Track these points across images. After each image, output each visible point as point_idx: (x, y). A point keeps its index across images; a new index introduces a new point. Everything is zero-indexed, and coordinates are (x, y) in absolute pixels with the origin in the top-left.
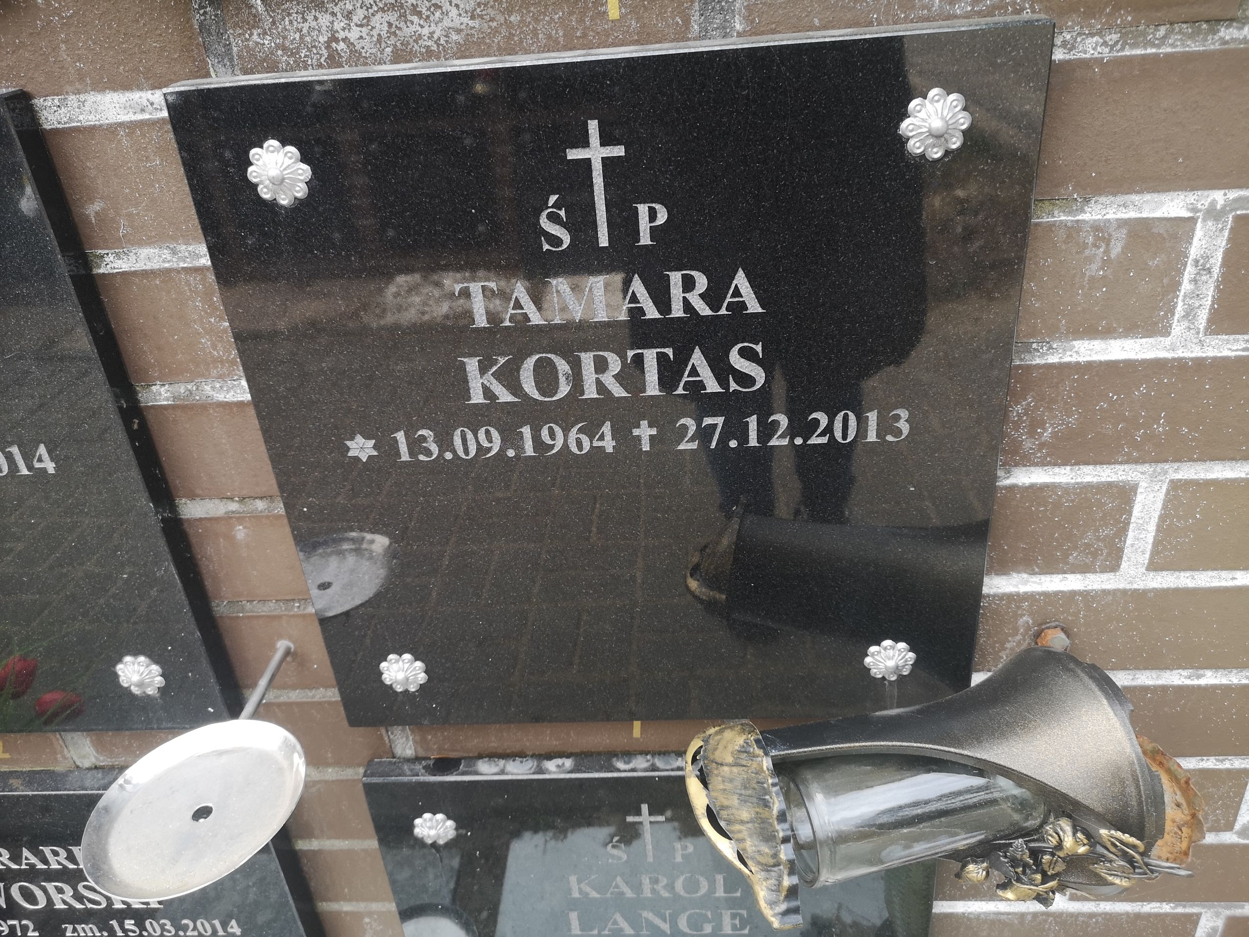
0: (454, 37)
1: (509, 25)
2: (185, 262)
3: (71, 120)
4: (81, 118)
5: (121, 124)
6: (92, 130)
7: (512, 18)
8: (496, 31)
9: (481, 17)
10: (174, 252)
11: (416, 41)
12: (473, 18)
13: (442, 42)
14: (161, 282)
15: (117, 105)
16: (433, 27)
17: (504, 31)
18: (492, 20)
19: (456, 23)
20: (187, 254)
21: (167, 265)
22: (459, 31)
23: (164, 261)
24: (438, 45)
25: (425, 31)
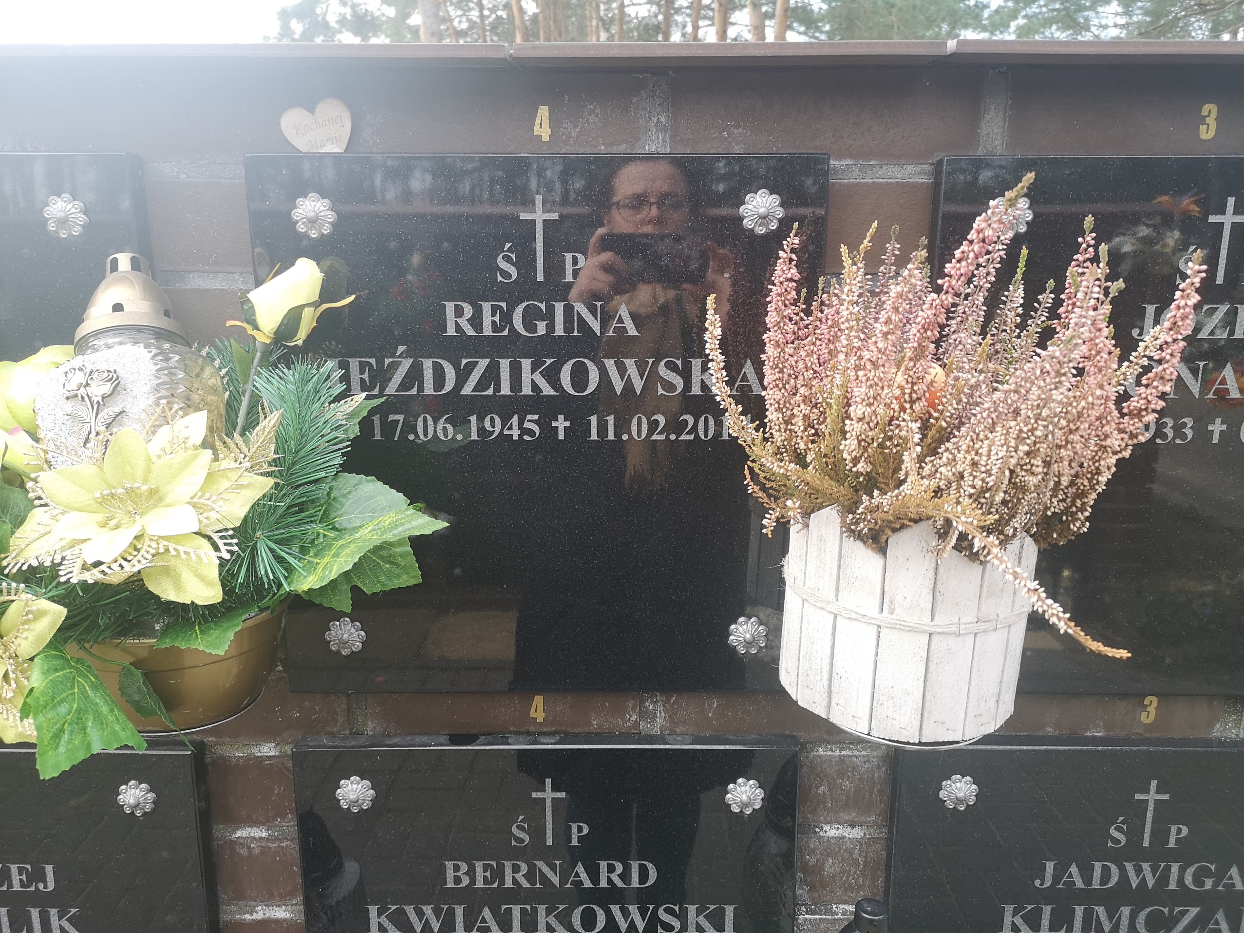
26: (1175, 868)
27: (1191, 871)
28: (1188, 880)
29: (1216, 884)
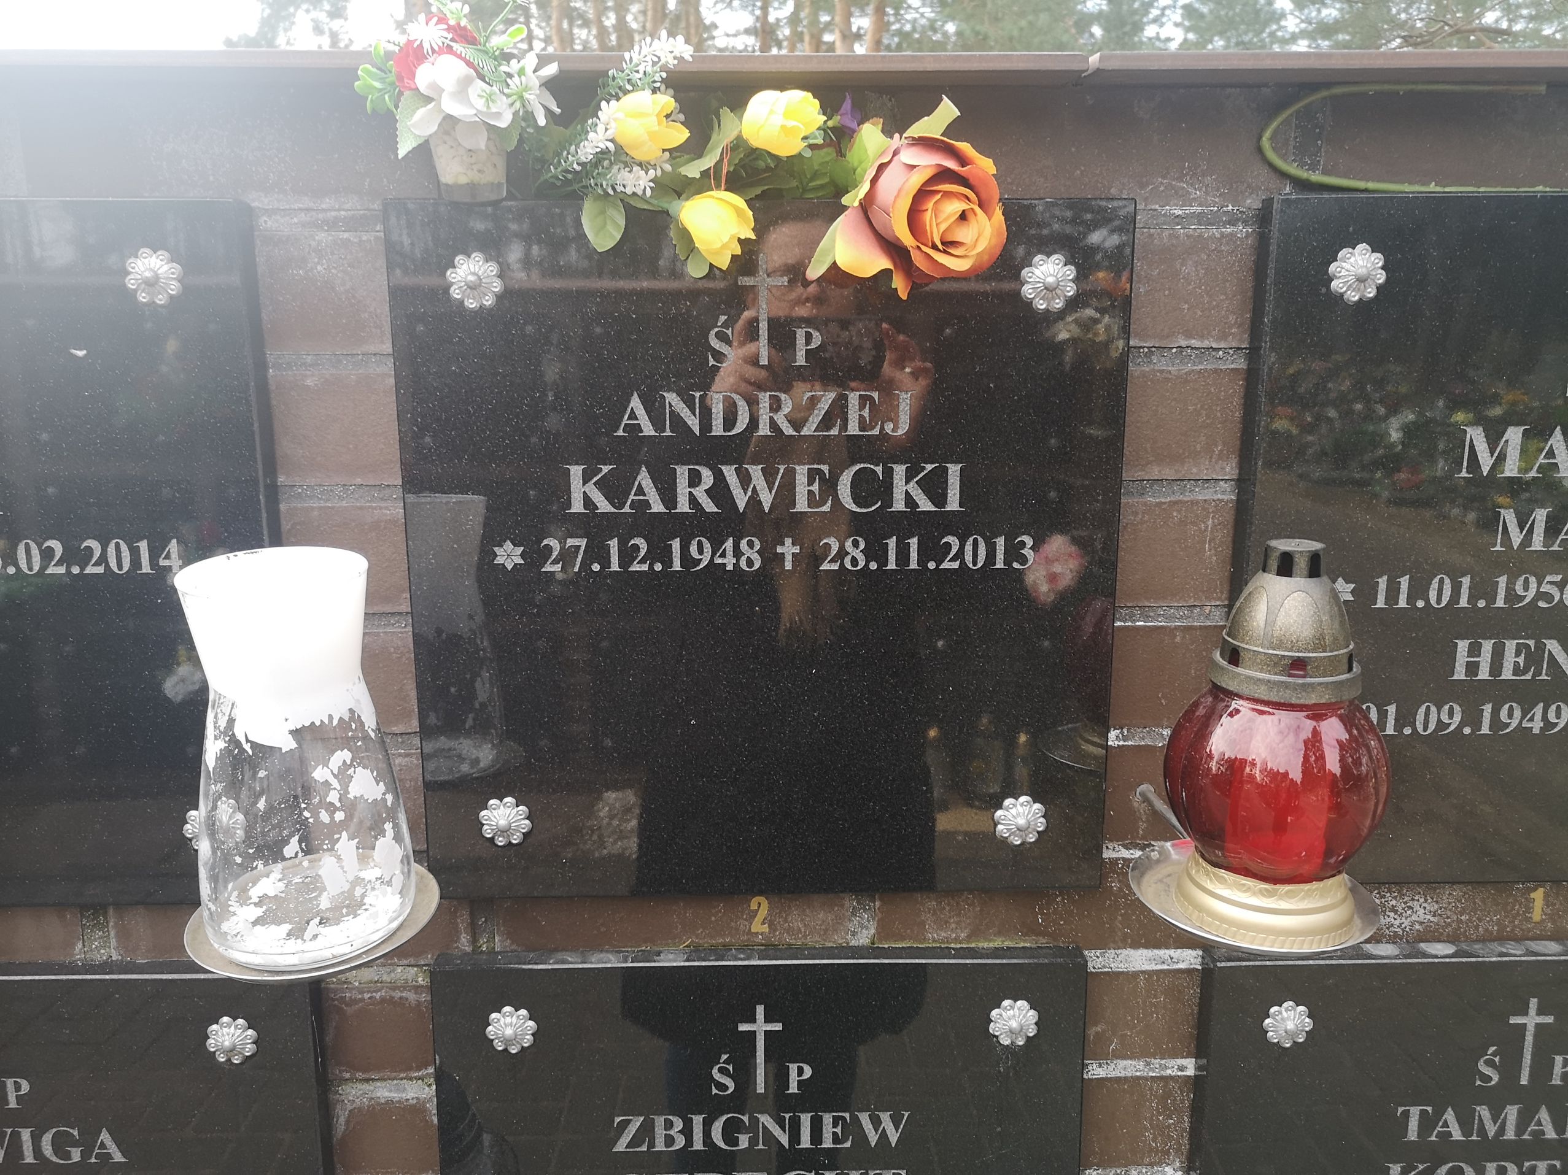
0: (1417, 927)
1: (1460, 921)
2: (1154, 1072)
3: (1104, 967)
4: (1112, 966)
5: (1143, 972)
6: (1118, 974)
7: (1463, 918)
8: (1449, 924)
9: (1440, 915)
10: (1148, 1064)
11: (1388, 928)
12: (1434, 916)
13: (1407, 929)
14: (1128, 1086)
15: (1144, 958)
16: (1404, 919)
17: (1454, 925)
18: (1448, 918)
19: (1422, 917)
20: (1158, 1066)
21: (1138, 1074)
22: (1421, 923)
23: (1137, 1071)
24: (1403, 931)
25: (1397, 922)
26: (26, 1135)
27: (47, 1139)
28: (48, 1150)
29: (85, 1155)
